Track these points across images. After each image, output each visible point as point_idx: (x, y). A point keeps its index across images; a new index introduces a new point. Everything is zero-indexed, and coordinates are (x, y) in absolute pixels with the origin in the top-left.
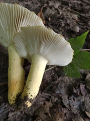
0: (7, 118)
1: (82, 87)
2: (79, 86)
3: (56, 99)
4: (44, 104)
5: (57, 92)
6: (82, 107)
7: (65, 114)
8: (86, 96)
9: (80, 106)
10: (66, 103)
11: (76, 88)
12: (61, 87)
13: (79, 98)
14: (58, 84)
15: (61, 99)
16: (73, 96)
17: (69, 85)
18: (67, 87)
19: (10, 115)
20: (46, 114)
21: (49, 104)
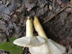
0: (35, 12)
1: (8, 34)
2: (10, 34)
3: (19, 25)
4: (23, 21)
5: (19, 28)
6: (7, 25)
7: (14, 19)
8: (6, 30)
9: (8, 25)
10: (15, 24)
11: (11, 32)
12: (18, 31)
13: (9, 29)
14: (20, 32)
15: (17, 26)
16: (12, 28)
17: (15, 34)
18: (15, 32)
19: (34, 13)
20: (21, 17)
21: (21, 22)
